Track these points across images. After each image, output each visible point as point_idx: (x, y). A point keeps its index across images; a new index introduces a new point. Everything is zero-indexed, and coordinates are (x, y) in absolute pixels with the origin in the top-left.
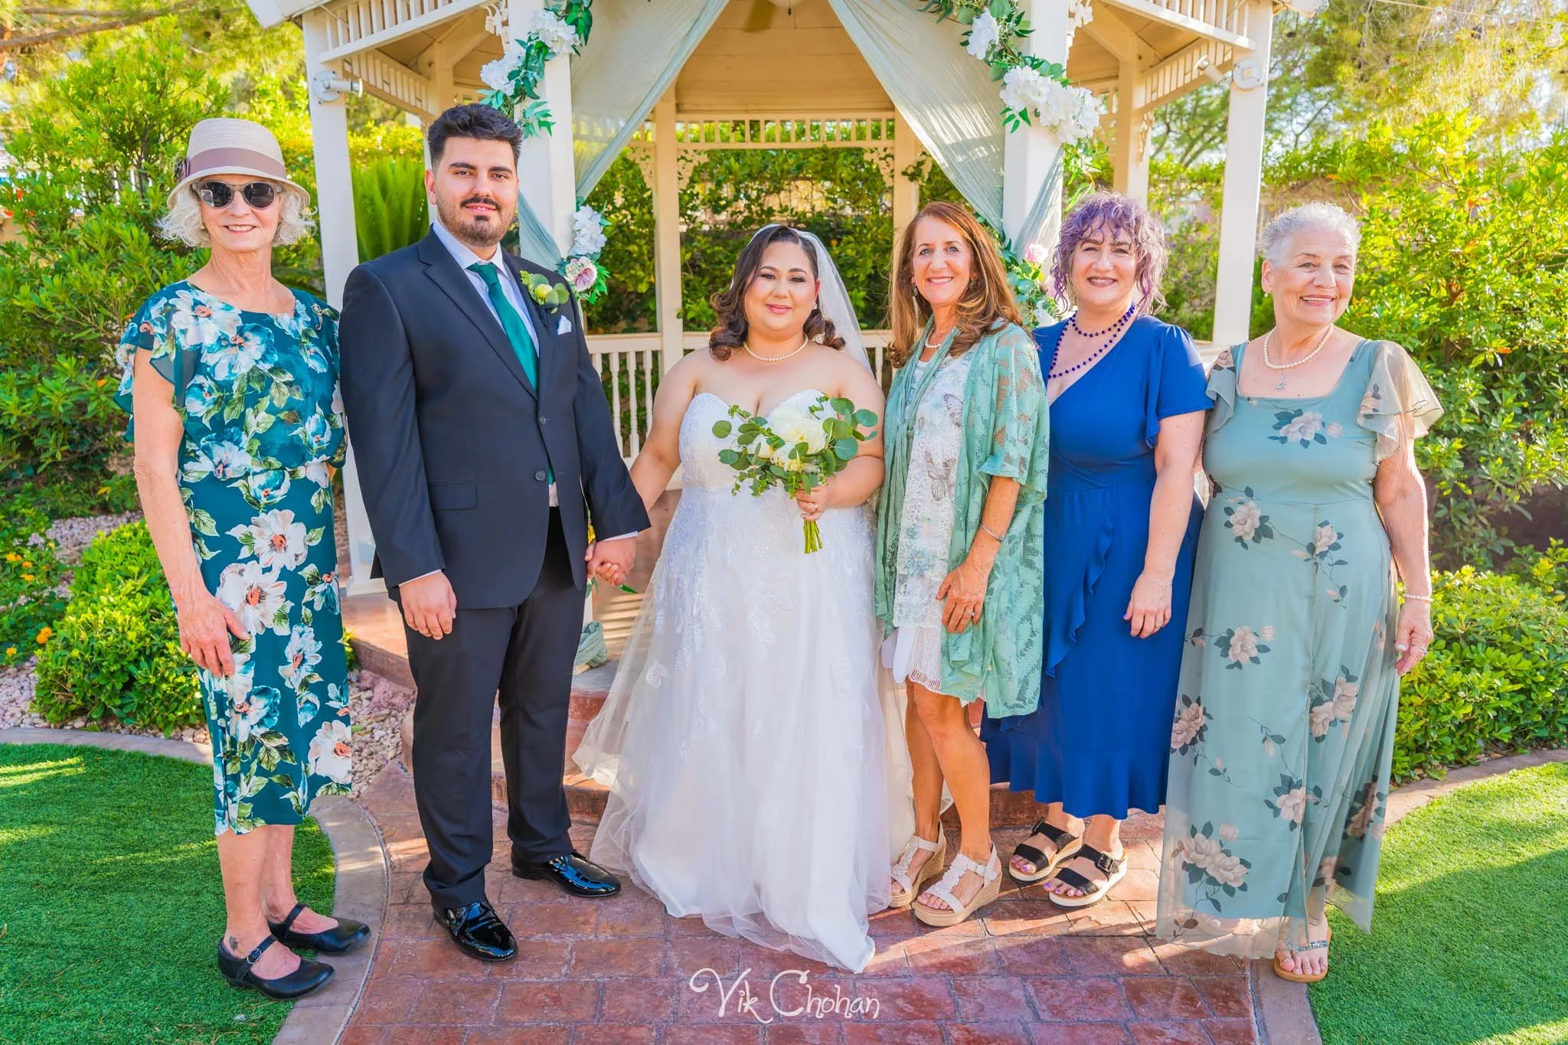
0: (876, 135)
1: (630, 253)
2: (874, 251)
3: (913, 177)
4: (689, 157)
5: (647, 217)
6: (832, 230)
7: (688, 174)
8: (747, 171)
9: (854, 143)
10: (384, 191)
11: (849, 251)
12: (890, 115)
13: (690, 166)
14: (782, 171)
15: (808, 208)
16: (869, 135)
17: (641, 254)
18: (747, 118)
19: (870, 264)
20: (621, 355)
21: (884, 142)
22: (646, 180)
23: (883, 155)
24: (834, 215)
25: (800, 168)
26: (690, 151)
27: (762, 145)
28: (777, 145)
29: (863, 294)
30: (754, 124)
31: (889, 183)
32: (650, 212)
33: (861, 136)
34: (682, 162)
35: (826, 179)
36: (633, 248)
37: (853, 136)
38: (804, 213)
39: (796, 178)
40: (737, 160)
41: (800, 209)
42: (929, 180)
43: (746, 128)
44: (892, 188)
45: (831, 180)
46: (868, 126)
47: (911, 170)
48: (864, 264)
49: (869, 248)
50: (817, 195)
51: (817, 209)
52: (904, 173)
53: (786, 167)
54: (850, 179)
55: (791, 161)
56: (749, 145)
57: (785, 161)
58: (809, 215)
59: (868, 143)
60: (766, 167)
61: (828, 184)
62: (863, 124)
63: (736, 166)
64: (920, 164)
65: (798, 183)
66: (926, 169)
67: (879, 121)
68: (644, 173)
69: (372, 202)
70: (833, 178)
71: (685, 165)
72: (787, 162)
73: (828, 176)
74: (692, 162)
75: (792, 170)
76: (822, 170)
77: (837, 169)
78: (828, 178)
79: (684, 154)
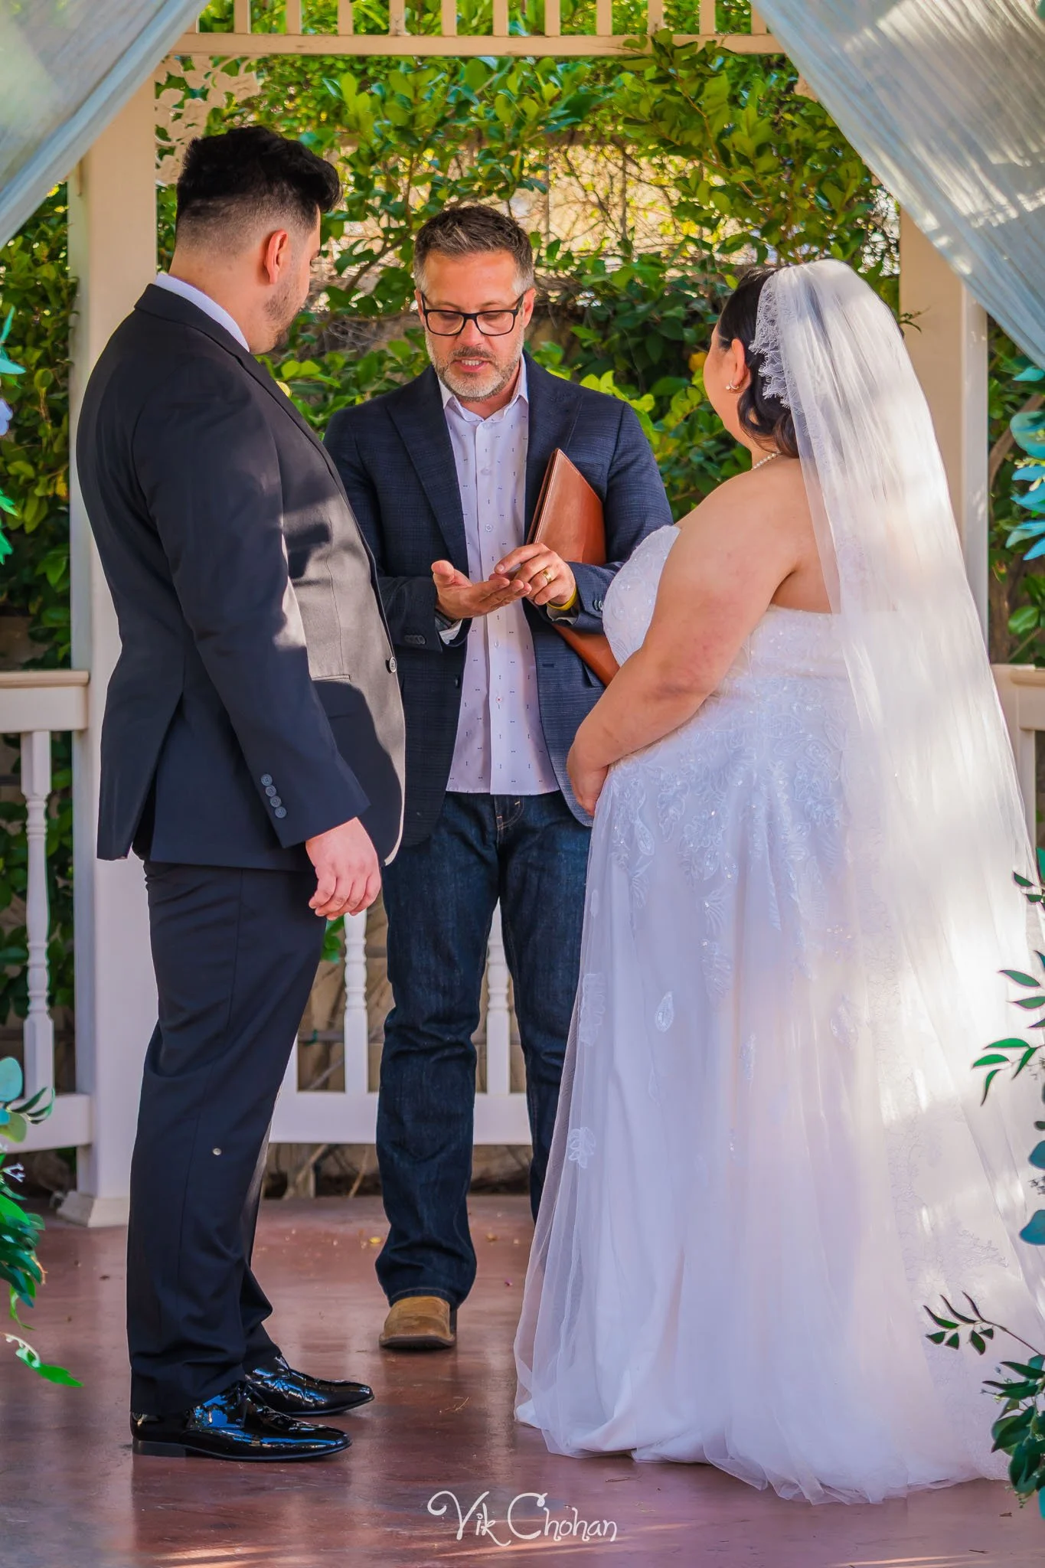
4: (195, 80)
7: (189, 131)
8: (396, 116)
13: (199, 111)
14: (520, 123)
15: (612, 242)
25: (579, 108)
26: (202, 63)
27: (448, 43)
28: (500, 45)
34: (175, 95)
35: (671, 147)
38: (597, 259)
39: (572, 138)
41: (582, 243)
45: (685, 150)
50: (644, 195)
51: (642, 244)
53: (531, 107)
54: (749, 147)
55: (548, 90)
56: (402, 45)
58: (613, 264)
60: (464, 105)
61: (677, 163)
63: (359, 103)
65: (578, 154)
70: (695, 143)
71: (181, 105)
72: (536, 95)
73: (677, 139)
74: (205, 98)
75: (552, 116)
76: (657, 116)
77: (708, 117)
78: (678, 143)
79: (178, 70)
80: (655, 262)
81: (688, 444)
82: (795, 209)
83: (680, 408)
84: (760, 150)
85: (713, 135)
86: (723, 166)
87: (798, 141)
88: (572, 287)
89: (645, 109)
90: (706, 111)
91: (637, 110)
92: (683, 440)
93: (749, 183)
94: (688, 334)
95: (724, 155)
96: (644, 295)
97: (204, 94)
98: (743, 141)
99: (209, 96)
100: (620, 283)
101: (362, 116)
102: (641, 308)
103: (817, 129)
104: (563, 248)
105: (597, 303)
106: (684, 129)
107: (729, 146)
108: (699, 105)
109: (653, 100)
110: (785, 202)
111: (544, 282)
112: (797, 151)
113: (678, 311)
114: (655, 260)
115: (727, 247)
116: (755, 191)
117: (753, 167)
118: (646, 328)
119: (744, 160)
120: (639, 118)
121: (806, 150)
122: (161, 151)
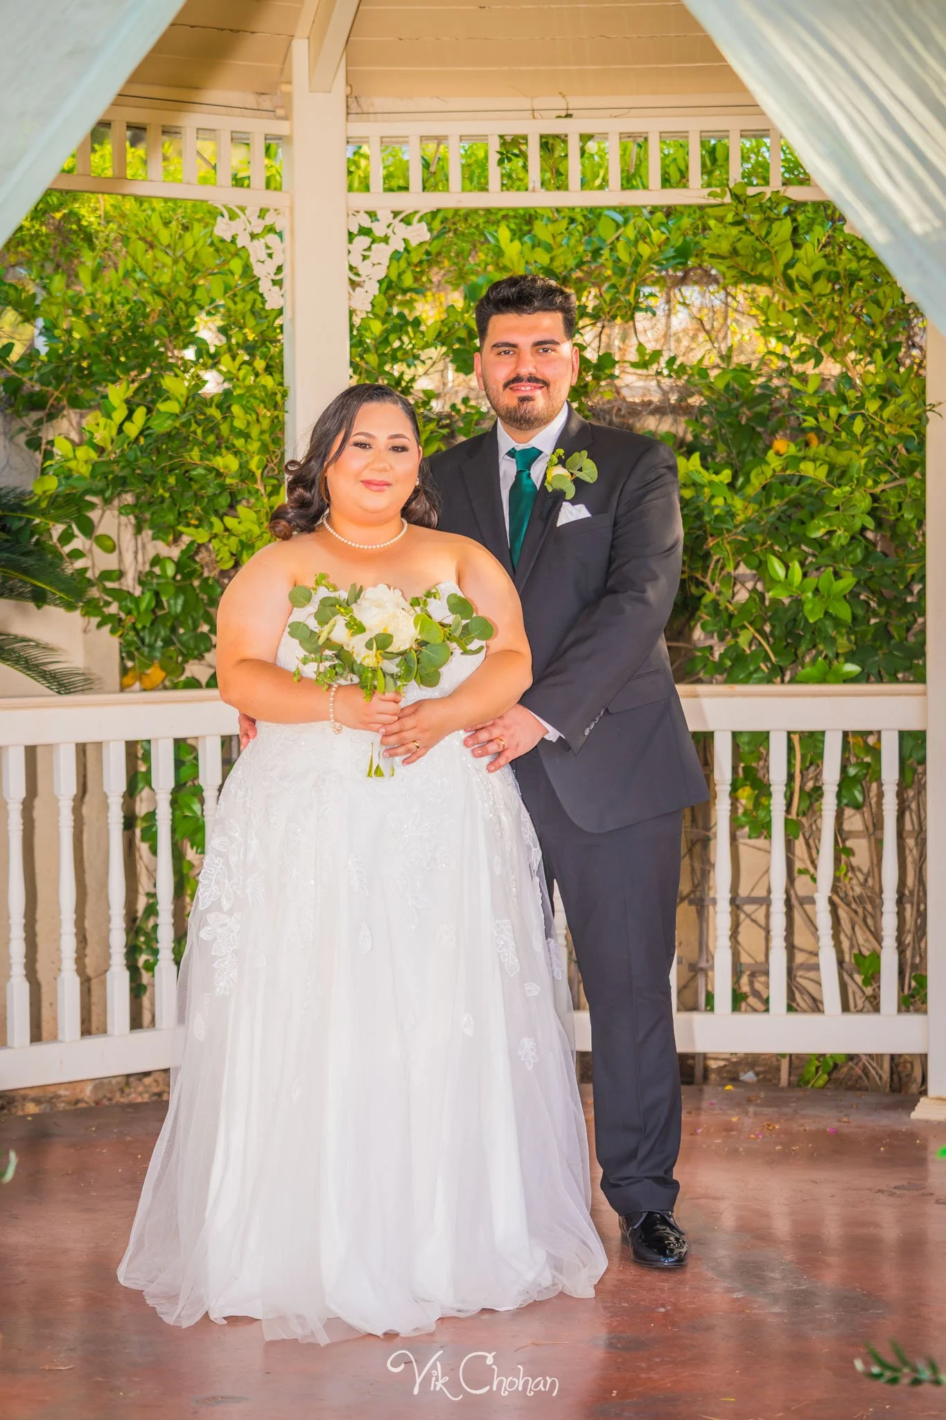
1: (219, 474)
4: (379, 230)
5: (268, 381)
7: (375, 270)
8: (542, 258)
11: (807, 468)
13: (382, 253)
14: (637, 262)
17: (246, 475)
18: (533, 129)
20: (179, 743)
22: (265, 286)
25: (683, 253)
26: (385, 216)
27: (575, 198)
28: (613, 196)
29: (848, 581)
30: (547, 144)
32: (274, 367)
34: (365, 241)
35: (747, 277)
36: (227, 462)
40: (517, 234)
41: (693, 359)
43: (533, 150)
45: (760, 280)
49: (858, 460)
51: (739, 359)
53: (645, 250)
54: (808, 275)
55: (657, 236)
56: (539, 199)
57: (643, 236)
60: (597, 252)
61: (758, 293)
63: (513, 249)
65: (691, 293)
68: (258, 270)
70: (766, 273)
71: (369, 249)
72: (648, 240)
73: (752, 270)
74: (387, 243)
75: (662, 257)
76: (735, 252)
77: (776, 252)
78: (753, 274)
79: (366, 222)
80: (746, 369)
81: (764, 508)
82: (844, 323)
83: (756, 481)
84: (816, 276)
85: (781, 268)
86: (789, 293)
87: (845, 270)
88: (685, 393)
89: (725, 247)
90: (773, 247)
91: (720, 248)
92: (761, 505)
93: (809, 304)
95: (789, 283)
96: (737, 396)
97: (386, 240)
98: (802, 271)
99: (390, 242)
100: (720, 385)
101: (515, 259)
102: (735, 405)
103: (859, 259)
104: (678, 362)
105: (705, 403)
106: (757, 262)
107: (794, 277)
108: (768, 242)
109: (732, 240)
110: (836, 319)
111: (666, 388)
112: (845, 277)
113: (764, 408)
114: (746, 368)
116: (815, 312)
117: (810, 290)
119: (805, 286)
120: (721, 253)
121: (853, 278)
122: (354, 284)
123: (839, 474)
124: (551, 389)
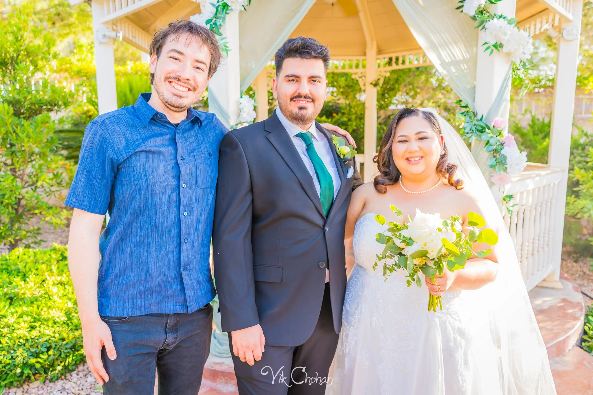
0: (357, 66)
2: (356, 118)
3: (375, 85)
6: (334, 109)
9: (347, 70)
10: (131, 90)
12: (363, 58)
16: (354, 67)
19: (354, 123)
21: (360, 70)
23: (360, 75)
24: (335, 102)
31: (363, 88)
33: (351, 67)
34: (269, 78)
37: (347, 67)
42: (382, 87)
44: (364, 91)
46: (354, 63)
47: (374, 83)
48: (351, 125)
49: (353, 117)
52: (371, 84)
59: (354, 70)
62: (351, 61)
64: (379, 79)
66: (381, 82)
67: (358, 60)
69: (125, 95)
79: (269, 75)
94: (333, 111)
102: (328, 108)
113: (331, 109)
115: (338, 100)
118: (327, 111)
122: (268, 86)
123: (349, 120)
124: (316, 103)
